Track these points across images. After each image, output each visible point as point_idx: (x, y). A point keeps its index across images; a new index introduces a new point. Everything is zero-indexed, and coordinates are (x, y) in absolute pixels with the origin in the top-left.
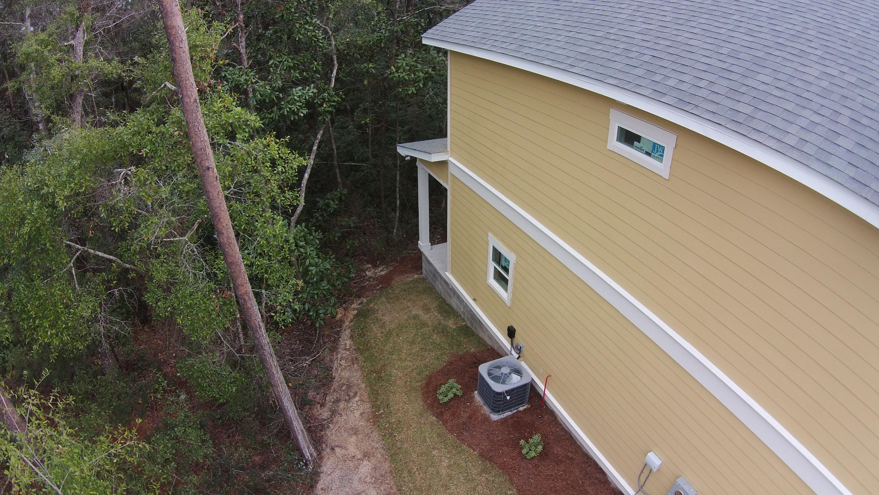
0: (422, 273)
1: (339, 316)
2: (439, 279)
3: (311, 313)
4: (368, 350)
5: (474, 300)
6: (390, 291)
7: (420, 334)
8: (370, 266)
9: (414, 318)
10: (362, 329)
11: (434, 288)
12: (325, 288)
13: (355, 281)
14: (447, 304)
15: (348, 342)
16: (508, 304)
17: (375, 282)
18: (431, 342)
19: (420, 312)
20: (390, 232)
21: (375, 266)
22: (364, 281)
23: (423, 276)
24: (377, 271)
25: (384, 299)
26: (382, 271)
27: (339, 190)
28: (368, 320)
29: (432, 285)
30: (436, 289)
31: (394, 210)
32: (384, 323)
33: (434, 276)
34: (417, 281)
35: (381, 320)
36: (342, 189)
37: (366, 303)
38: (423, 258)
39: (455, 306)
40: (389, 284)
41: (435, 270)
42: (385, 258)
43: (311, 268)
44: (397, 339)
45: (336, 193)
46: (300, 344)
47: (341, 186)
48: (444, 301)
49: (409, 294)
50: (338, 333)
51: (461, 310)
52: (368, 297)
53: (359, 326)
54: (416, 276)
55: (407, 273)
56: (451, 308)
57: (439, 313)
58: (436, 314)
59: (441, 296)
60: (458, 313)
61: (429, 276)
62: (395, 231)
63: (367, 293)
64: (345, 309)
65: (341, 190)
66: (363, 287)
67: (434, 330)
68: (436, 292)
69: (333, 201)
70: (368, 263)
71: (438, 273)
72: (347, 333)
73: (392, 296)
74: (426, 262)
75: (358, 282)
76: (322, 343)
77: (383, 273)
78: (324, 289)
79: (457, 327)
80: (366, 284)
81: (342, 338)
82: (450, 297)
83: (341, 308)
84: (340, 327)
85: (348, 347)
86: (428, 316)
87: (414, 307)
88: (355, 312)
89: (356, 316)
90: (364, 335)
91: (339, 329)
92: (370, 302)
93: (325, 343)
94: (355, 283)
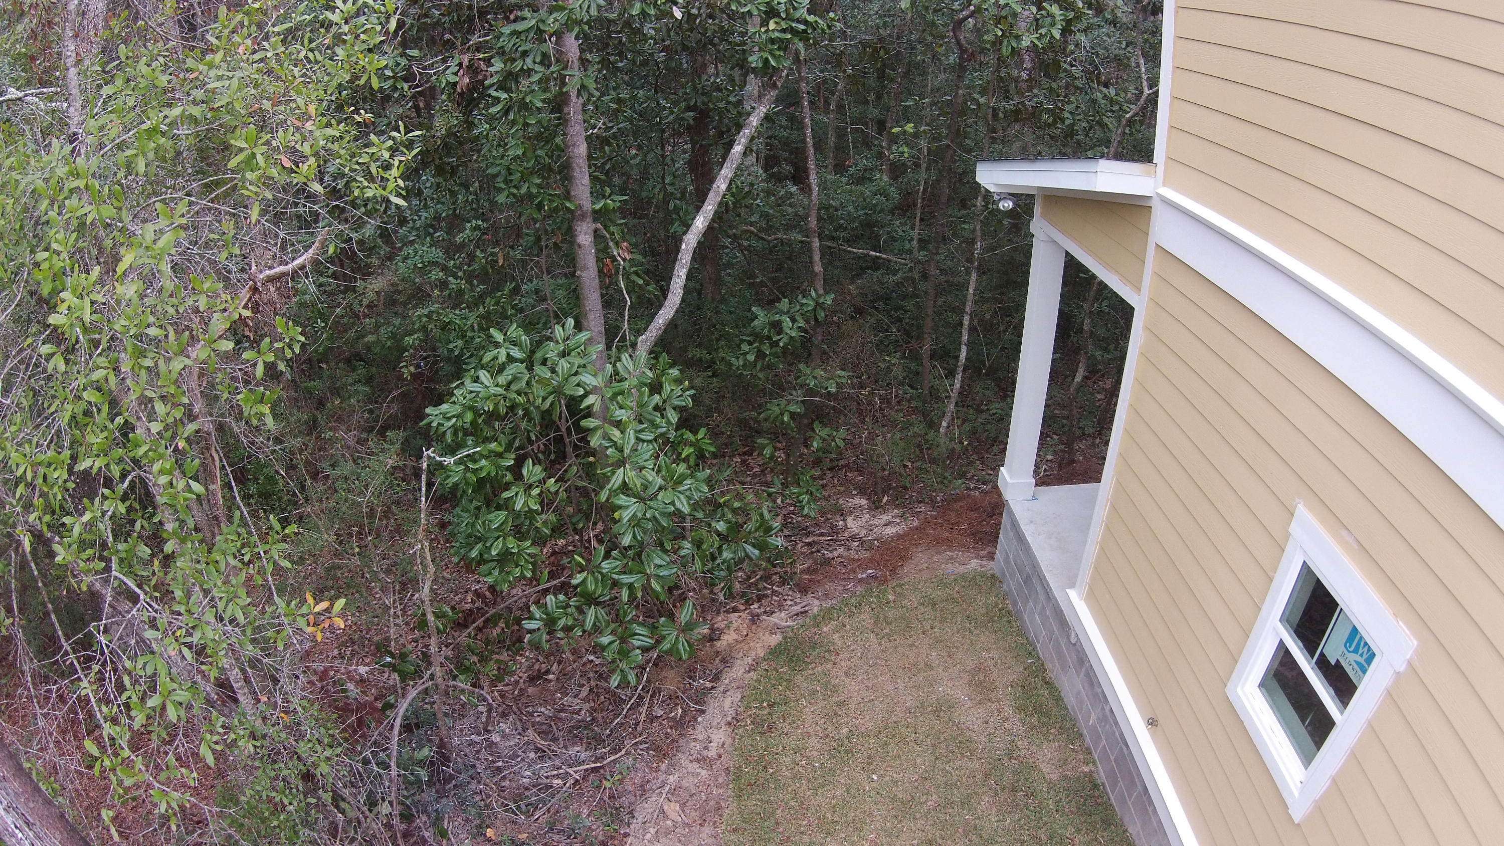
0: (991, 557)
1: (729, 638)
2: (1042, 597)
3: (605, 640)
4: (763, 787)
5: (1152, 723)
6: (891, 597)
7: (940, 779)
8: (863, 502)
9: (936, 711)
10: (771, 706)
11: (1018, 617)
12: (663, 573)
13: (809, 539)
14: (1048, 683)
15: (719, 736)
16: (1298, 813)
17: (864, 554)
18: (967, 822)
19: (960, 693)
20: (932, 425)
21: (876, 507)
22: (835, 545)
23: (994, 567)
24: (876, 521)
25: (866, 617)
26: (889, 523)
27: (813, 294)
28: (799, 679)
29: (1015, 603)
30: (1023, 622)
31: (951, 374)
32: (841, 704)
33: (1027, 580)
34: (971, 581)
35: (836, 690)
36: (821, 292)
37: (815, 617)
38: (1005, 519)
39: (1070, 700)
40: (893, 571)
41: (1036, 567)
42: (905, 488)
43: (622, 500)
44: (861, 777)
45: (804, 301)
46: (586, 700)
47: (819, 284)
48: (1038, 671)
49: (943, 620)
50: (701, 697)
51: (1087, 721)
52: (826, 595)
53: (768, 694)
54: (974, 563)
55: (950, 548)
56: (1058, 699)
57: (1019, 709)
58: (1008, 711)
59: (1035, 648)
60: (1074, 721)
61: (1013, 575)
62: (944, 424)
63: (828, 586)
64: (755, 619)
65: (819, 296)
66: (827, 562)
67: (987, 776)
68: (1022, 633)
69: (793, 320)
70: (863, 491)
71: (1042, 580)
72: (727, 703)
73: (892, 614)
74: (1011, 534)
75: (815, 543)
76: (643, 718)
77: (889, 531)
78: (658, 577)
79: (1065, 777)
80: (835, 554)
81: (708, 716)
82: (1064, 667)
83: (744, 615)
84: (716, 678)
85: (712, 753)
86: (981, 712)
87: (946, 669)
88: (775, 640)
89: (775, 652)
90: (770, 728)
91: (709, 685)
92: (826, 616)
93: (652, 719)
94: (809, 545)
